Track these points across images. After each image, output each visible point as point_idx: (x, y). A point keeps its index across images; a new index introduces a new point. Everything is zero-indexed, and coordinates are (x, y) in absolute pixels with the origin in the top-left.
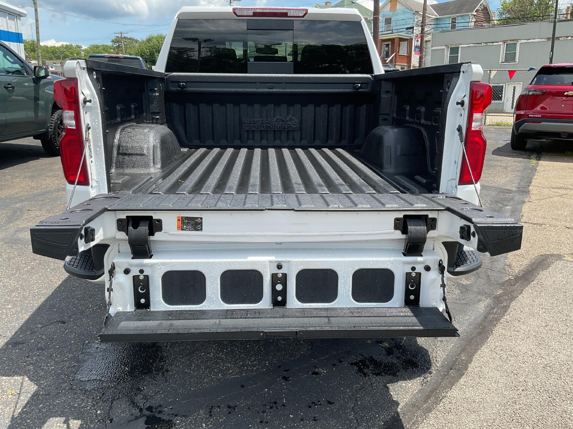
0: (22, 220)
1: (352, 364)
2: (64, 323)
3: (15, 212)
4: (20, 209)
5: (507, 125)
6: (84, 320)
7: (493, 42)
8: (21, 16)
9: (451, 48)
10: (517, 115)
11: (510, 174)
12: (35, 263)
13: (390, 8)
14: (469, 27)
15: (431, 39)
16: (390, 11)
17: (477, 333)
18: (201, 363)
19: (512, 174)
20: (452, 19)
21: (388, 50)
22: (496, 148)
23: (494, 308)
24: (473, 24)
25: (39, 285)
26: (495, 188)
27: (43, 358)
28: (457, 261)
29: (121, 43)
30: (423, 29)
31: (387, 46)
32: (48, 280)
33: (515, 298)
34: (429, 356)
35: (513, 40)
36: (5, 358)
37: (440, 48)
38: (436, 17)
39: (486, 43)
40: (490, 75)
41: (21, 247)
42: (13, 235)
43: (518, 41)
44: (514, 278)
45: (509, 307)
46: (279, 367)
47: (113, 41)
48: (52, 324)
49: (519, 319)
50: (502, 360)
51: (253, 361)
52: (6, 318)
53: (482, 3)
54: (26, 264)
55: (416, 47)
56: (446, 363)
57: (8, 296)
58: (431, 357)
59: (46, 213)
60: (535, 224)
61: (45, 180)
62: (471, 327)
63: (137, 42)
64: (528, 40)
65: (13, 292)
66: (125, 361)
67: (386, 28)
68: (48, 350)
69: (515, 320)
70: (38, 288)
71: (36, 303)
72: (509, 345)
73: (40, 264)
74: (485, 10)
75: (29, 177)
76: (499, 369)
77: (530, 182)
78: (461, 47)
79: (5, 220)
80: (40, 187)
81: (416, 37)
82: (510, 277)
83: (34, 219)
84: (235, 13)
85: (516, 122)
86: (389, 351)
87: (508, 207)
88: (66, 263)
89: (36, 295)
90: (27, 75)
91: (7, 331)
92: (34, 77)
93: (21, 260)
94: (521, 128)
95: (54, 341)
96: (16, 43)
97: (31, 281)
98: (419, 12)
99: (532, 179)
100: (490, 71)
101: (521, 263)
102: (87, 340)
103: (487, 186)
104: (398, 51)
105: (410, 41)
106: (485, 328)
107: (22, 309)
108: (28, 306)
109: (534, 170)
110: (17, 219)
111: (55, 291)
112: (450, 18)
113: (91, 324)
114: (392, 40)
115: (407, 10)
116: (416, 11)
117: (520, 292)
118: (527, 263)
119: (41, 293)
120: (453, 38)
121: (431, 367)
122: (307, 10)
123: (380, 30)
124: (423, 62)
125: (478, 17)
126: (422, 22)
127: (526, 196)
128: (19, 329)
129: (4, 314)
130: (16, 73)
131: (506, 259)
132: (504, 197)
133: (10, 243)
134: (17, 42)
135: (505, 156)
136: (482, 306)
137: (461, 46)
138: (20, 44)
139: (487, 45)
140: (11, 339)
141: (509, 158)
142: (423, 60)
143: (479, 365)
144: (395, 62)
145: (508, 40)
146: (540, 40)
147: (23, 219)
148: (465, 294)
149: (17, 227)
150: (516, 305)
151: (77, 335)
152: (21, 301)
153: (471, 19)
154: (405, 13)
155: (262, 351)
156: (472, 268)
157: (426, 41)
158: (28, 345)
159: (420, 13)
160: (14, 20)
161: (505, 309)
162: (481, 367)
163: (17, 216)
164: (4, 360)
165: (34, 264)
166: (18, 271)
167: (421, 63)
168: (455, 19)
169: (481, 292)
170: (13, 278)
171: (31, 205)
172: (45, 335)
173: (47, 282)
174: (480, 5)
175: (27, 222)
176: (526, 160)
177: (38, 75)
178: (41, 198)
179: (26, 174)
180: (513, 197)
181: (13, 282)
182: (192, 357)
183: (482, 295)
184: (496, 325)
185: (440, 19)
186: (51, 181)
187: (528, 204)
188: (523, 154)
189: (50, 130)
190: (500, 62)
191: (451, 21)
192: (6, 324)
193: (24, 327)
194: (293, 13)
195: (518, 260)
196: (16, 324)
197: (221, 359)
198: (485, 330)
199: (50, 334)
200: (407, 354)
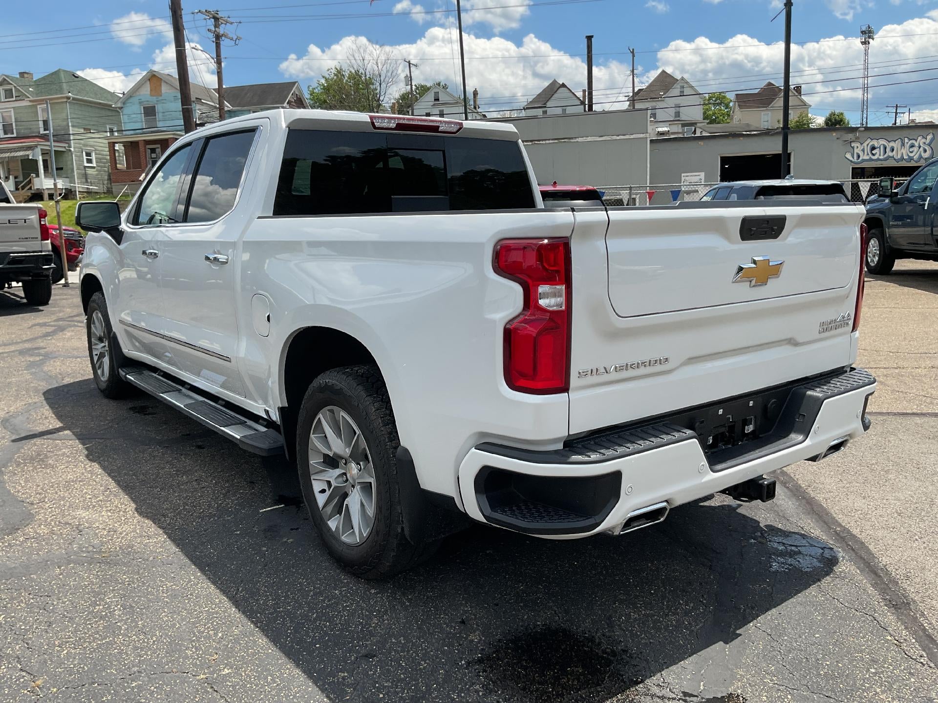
2: (371, 656)
13: (151, 90)
16: (151, 95)
31: (153, 151)
38: (229, 109)
48: (356, 663)
53: (295, 92)
67: (147, 123)
84: (373, 123)
112: (250, 110)
114: (163, 142)
159: (203, 101)
174: (292, 95)
185: (235, 111)
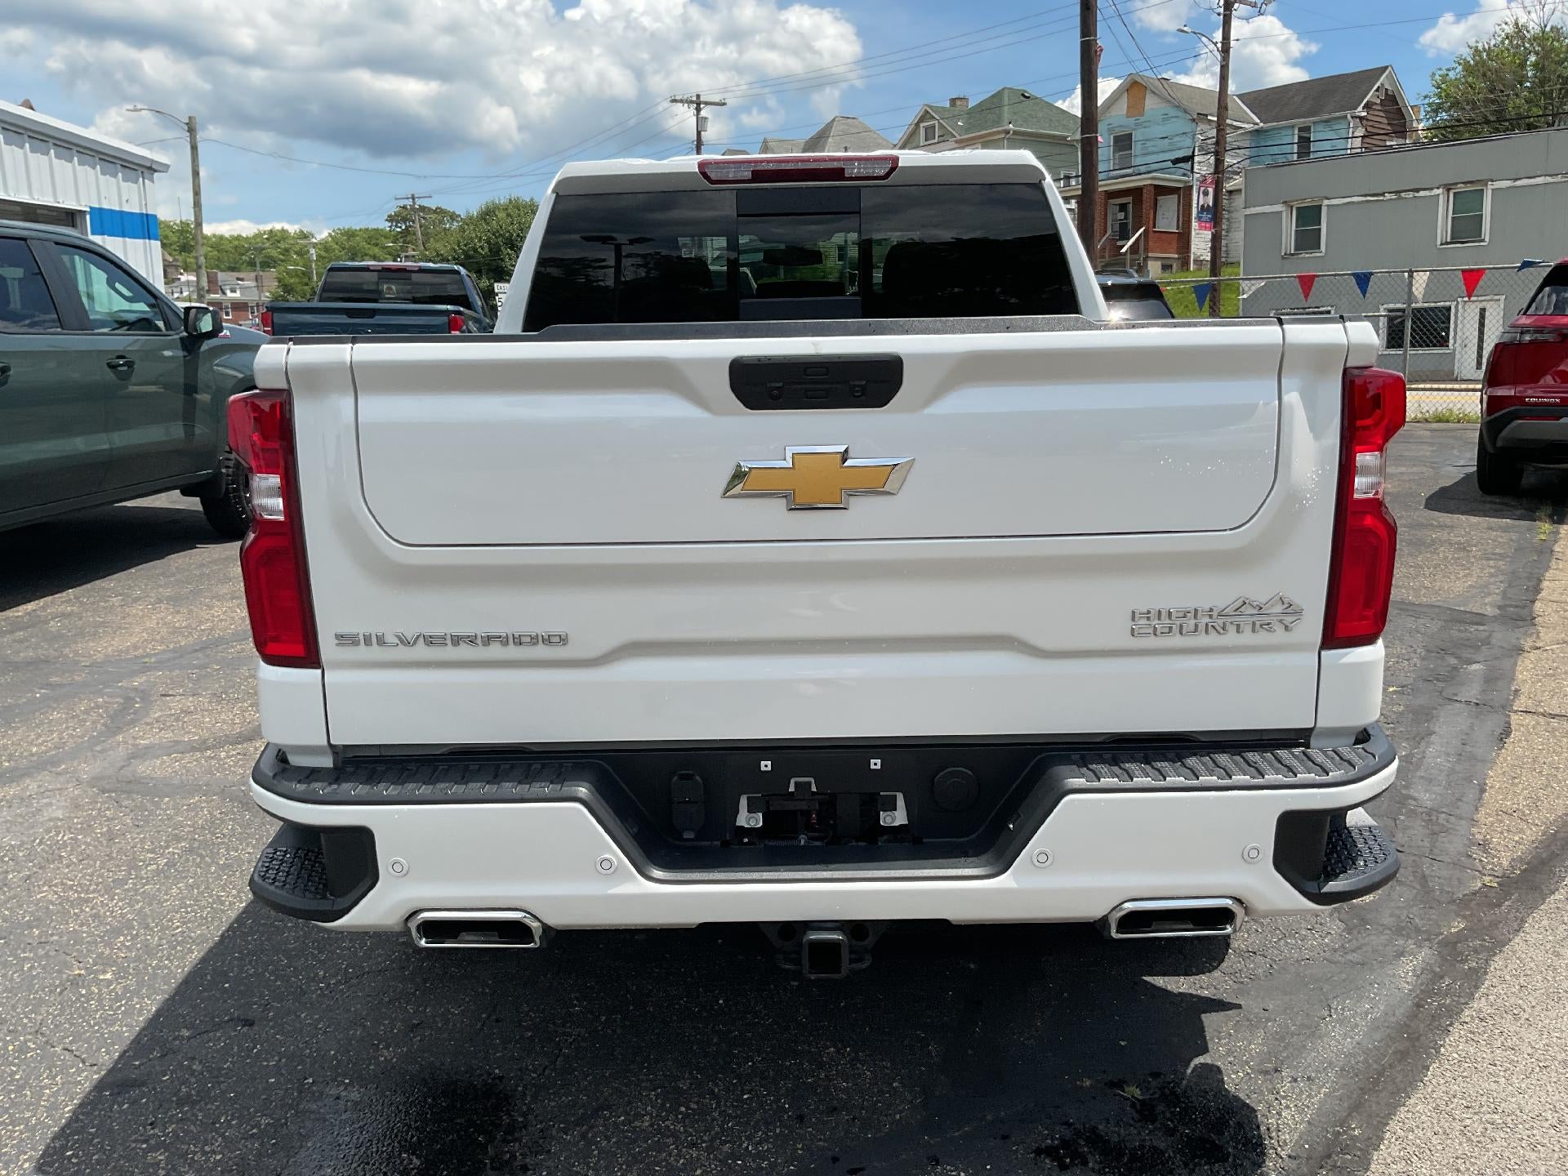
0: (147, 724)
1: (1039, 1152)
2: (249, 1023)
3: (129, 700)
4: (142, 691)
5: (1467, 418)
6: (303, 1015)
7: (1417, 190)
8: (156, 171)
9: (1298, 209)
10: (1490, 398)
11: (1476, 571)
12: (177, 848)
13: (1129, 107)
14: (1349, 152)
15: (1243, 187)
16: (1128, 115)
17: (1395, 1053)
18: (618, 1148)
19: (1482, 569)
20: (1300, 130)
21: (1126, 218)
22: (1436, 488)
23: (1442, 977)
24: (1358, 142)
25: (187, 913)
26: (1437, 610)
27: (192, 1127)
28: (1329, 860)
29: (413, 222)
30: (1219, 162)
31: (1123, 207)
32: (211, 896)
33: (1504, 946)
34: (1258, 1127)
35: (1471, 182)
36: (92, 1128)
37: (1267, 209)
38: (1256, 127)
39: (1396, 192)
40: (1410, 285)
41: (142, 801)
42: (122, 768)
43: (1486, 185)
44: (1497, 883)
45: (1486, 973)
46: (835, 1159)
47: (390, 219)
48: (219, 1026)
49: (1515, 1011)
50: (1469, 1140)
51: (760, 1143)
52: (98, 1010)
53: (1382, 85)
54: (152, 851)
55: (1203, 209)
56: (1307, 1146)
57: (105, 947)
58: (1263, 1128)
59: (210, 702)
60: (1553, 716)
61: (210, 607)
62: (1377, 1036)
63: (453, 220)
64: (1516, 180)
65: (117, 932)
66: (412, 1137)
67: (1117, 161)
68: (206, 1104)
69: (1505, 1015)
70: (184, 923)
71: (177, 967)
72: (1489, 1093)
73: (191, 850)
74: (1391, 103)
75: (169, 599)
76: (1462, 1168)
77: (1537, 590)
78: (1328, 206)
79: (103, 725)
80: (196, 629)
81: (1202, 182)
82: (1487, 879)
83: (177, 720)
84: (704, 175)
85: (1489, 418)
86: (1145, 1112)
87: (1475, 667)
88: (256, 876)
89: (178, 943)
90: (167, 330)
91: (99, 1050)
92: (185, 334)
93: (142, 841)
94: (1504, 433)
95: (222, 1079)
96: (141, 241)
97: (167, 901)
98: (1207, 115)
99: (1541, 581)
100: (1411, 273)
101: (1517, 838)
102: (310, 1076)
103: (1414, 604)
104: (1151, 222)
105: (1183, 193)
106: (1418, 1039)
107: (141, 984)
108: (157, 974)
109: (1545, 552)
110: (133, 723)
111: (228, 930)
112: (1293, 127)
113: (321, 1029)
114: (1136, 192)
115: (1173, 112)
116: (1198, 114)
117: (1516, 927)
118: (1534, 838)
119: (191, 938)
120: (1305, 182)
121: (1264, 1161)
122: (895, 160)
123: (1101, 167)
124: (1223, 249)
125: (1370, 123)
126: (1217, 143)
127: (1526, 634)
128: (133, 1042)
129: (93, 999)
130: (138, 325)
131: (1473, 826)
132: (1463, 635)
133: (112, 792)
134: (144, 238)
135: (1463, 513)
136: (1408, 971)
137: (1326, 202)
138: (152, 241)
139: (1400, 198)
140: (110, 1072)
141: (1474, 519)
142: (1224, 242)
143: (1402, 1153)
144: (1146, 250)
145: (1457, 184)
146: (1549, 179)
147: (149, 720)
148: (1359, 933)
149: (133, 745)
150: (1506, 967)
151: (284, 1060)
152: (138, 959)
153: (1351, 130)
154: (1168, 119)
155: (786, 1111)
156: (1371, 883)
157: (1230, 192)
158: (154, 1089)
159: (1209, 118)
160: (136, 182)
161: (1475, 978)
162: (1409, 1162)
163: (134, 713)
164: (91, 1134)
165: (176, 851)
166: (133, 872)
167: (1218, 252)
168: (1307, 129)
169: (1403, 928)
170: (118, 893)
171: (171, 679)
172: (200, 1062)
173: (209, 903)
174: (1377, 90)
175: (160, 731)
176: (1522, 522)
177: (196, 330)
178: (198, 658)
179: (161, 590)
180: (1490, 636)
181: (120, 904)
182: (592, 1127)
183: (1409, 937)
184: (1451, 1029)
185: (1266, 131)
186: (226, 612)
187: (1533, 655)
188: (1512, 506)
189: (224, 471)
190: (1439, 243)
191: (1296, 137)
192: (96, 1028)
193: (146, 1036)
194: (859, 169)
195: (1508, 826)
196: (124, 1029)
197: (674, 1135)
198: (1417, 1044)
199: (213, 1057)
200: (1195, 1119)
